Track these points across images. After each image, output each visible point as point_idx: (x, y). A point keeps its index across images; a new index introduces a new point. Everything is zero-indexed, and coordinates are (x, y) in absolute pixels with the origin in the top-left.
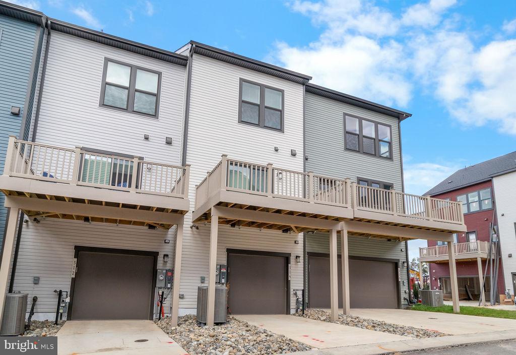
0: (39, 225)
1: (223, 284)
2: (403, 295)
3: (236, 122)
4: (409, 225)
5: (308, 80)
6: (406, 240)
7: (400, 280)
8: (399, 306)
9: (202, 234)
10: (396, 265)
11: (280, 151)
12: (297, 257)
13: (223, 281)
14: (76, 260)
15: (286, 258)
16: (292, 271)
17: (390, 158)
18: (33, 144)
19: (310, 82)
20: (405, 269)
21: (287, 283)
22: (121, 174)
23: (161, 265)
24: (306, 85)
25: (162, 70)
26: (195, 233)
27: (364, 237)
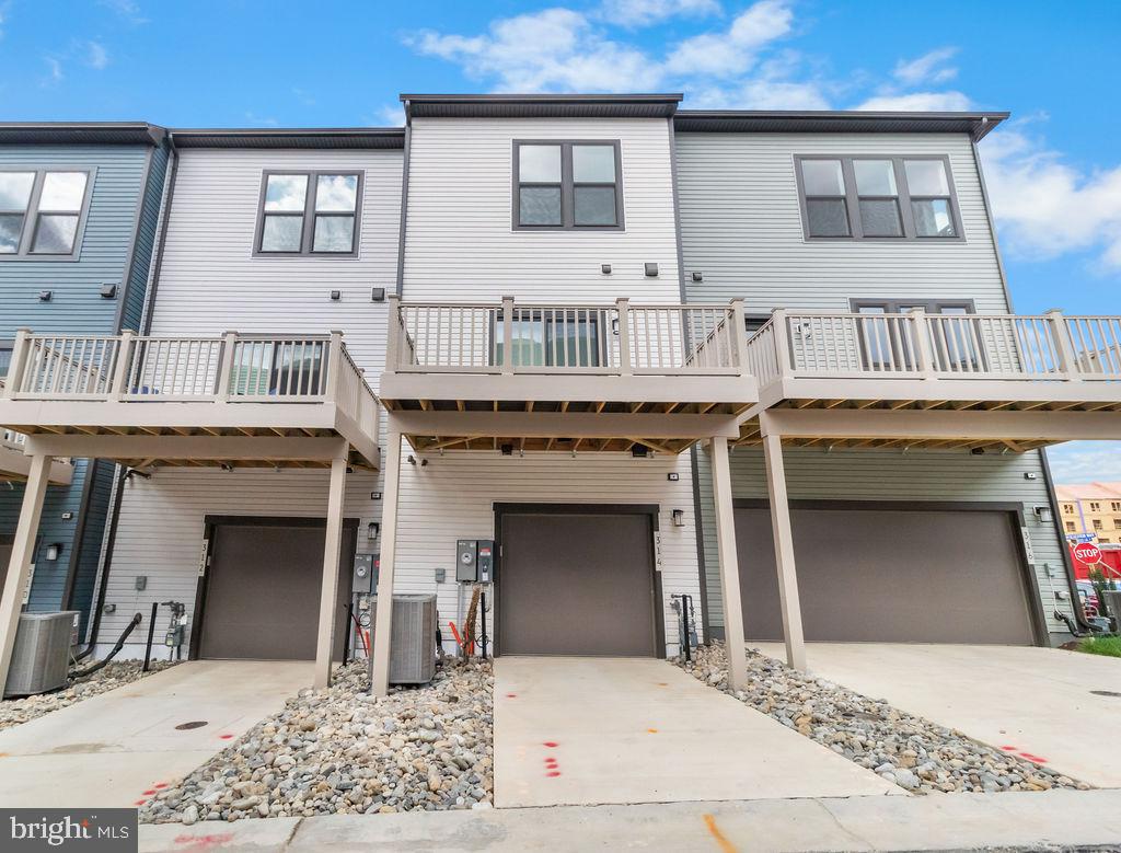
0: (149, 481)
1: (485, 584)
2: (1049, 607)
3: (508, 230)
4: (998, 403)
5: (676, 102)
6: (1039, 445)
7: (1031, 561)
8: (1039, 638)
9: (436, 474)
10: (1012, 518)
11: (616, 272)
12: (677, 512)
13: (485, 577)
14: (206, 542)
15: (648, 516)
16: (663, 548)
17: (955, 235)
18: (146, 338)
19: (683, 106)
20: (1049, 529)
21: (656, 579)
22: (298, 372)
23: (365, 546)
24: (676, 118)
25: (364, 166)
26: (423, 474)
27: (884, 450)
